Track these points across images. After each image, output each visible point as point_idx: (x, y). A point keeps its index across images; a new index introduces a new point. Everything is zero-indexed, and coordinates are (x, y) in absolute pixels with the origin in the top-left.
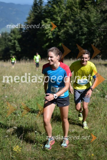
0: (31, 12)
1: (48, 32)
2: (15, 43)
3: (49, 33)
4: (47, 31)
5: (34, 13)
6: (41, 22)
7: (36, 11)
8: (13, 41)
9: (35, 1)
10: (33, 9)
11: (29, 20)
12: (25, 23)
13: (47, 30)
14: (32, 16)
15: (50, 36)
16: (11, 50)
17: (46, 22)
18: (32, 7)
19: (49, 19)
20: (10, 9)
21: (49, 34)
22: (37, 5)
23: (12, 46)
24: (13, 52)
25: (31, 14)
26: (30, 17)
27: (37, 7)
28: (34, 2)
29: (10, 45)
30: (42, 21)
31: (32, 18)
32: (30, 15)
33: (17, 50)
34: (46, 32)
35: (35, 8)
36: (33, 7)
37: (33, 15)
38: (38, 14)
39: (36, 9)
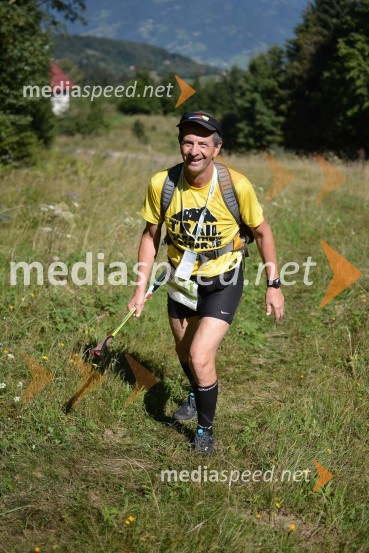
0: (310, 10)
1: (356, 76)
2: (253, 102)
3: (359, 77)
4: (353, 73)
5: (318, 13)
6: (337, 43)
7: (327, 7)
8: (248, 96)
11: (301, 35)
12: (290, 42)
13: (353, 68)
14: (311, 24)
15: (360, 87)
16: (240, 121)
17: (351, 44)
19: (361, 34)
21: (359, 83)
23: (246, 109)
24: (247, 129)
25: (310, 17)
26: (307, 27)
30: (340, 40)
32: (307, 20)
33: (257, 123)
34: (348, 77)
37: (316, 21)
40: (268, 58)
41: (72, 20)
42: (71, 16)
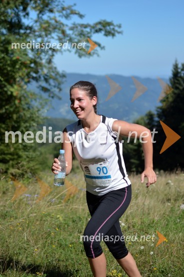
0: (168, 88)
5: (173, 90)
7: (178, 85)
9: (175, 69)
10: (171, 83)
11: (165, 103)
12: (158, 108)
14: (169, 96)
16: (132, 158)
18: (170, 80)
20: (132, 86)
22: (179, 75)
23: (135, 150)
25: (168, 92)
26: (167, 98)
27: (180, 79)
28: (174, 71)
29: (131, 149)
31: (171, 99)
32: (167, 94)
35: (176, 81)
36: (172, 80)
37: (172, 94)
38: (181, 91)
39: (177, 83)
40: (146, 118)
41: (53, 97)
42: (52, 95)
